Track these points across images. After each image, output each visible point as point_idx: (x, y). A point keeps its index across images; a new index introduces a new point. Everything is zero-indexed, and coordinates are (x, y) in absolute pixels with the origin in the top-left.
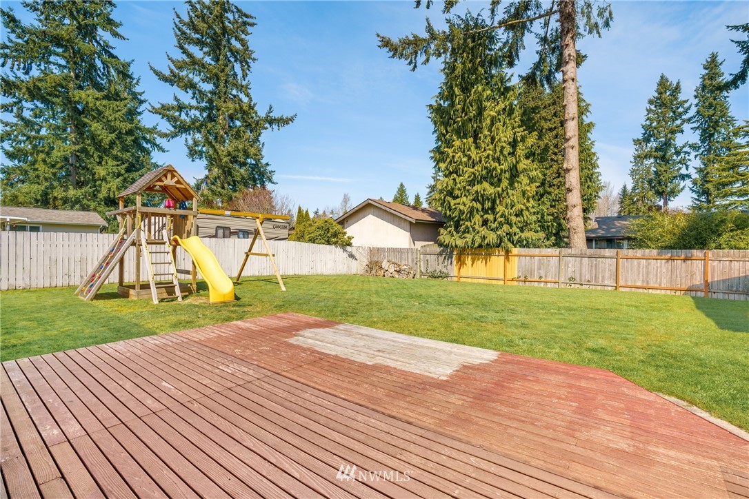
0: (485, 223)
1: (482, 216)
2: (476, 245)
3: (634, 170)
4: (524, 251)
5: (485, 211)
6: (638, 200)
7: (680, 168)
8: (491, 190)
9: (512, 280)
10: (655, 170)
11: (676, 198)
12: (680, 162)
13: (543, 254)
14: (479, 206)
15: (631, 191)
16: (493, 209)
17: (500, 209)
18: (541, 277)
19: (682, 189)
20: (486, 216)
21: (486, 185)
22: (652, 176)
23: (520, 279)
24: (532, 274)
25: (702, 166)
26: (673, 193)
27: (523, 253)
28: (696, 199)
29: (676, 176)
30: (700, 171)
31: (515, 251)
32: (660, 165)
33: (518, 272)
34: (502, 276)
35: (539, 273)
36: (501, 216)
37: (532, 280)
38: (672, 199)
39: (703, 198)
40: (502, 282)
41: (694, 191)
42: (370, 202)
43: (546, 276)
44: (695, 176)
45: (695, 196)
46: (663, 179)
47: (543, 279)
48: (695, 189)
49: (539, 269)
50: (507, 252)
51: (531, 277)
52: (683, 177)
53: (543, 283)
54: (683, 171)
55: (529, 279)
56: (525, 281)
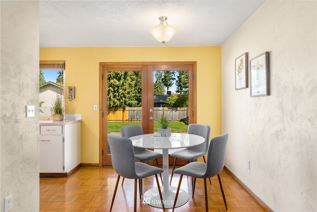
0: (114, 97)
1: (113, 94)
2: (112, 106)
3: (156, 74)
4: (131, 108)
5: (115, 92)
6: (158, 87)
7: (172, 76)
8: (117, 83)
9: (126, 120)
10: (164, 75)
11: (171, 87)
12: (172, 73)
13: (138, 109)
14: (112, 89)
15: (155, 83)
16: (118, 91)
17: (121, 91)
18: (137, 119)
19: (173, 84)
20: (115, 94)
21: (115, 80)
22: (163, 77)
23: (129, 120)
24: (134, 118)
25: (179, 76)
26: (170, 85)
27: (131, 110)
28: (177, 88)
29: (171, 79)
30: (178, 77)
31: (127, 108)
32: (166, 73)
33: (129, 117)
34: (122, 119)
35: (137, 117)
36: (121, 94)
37: (134, 120)
38: (170, 87)
39: (179, 88)
40: (122, 121)
41: (176, 85)
42: (50, 83)
43: (139, 118)
44: (177, 79)
45: (177, 87)
46: (167, 79)
47: (138, 120)
48: (177, 84)
49: (137, 115)
50: (124, 109)
51: (134, 119)
52: (173, 79)
53: (138, 121)
54: (173, 77)
55: (133, 120)
56: (131, 121)
